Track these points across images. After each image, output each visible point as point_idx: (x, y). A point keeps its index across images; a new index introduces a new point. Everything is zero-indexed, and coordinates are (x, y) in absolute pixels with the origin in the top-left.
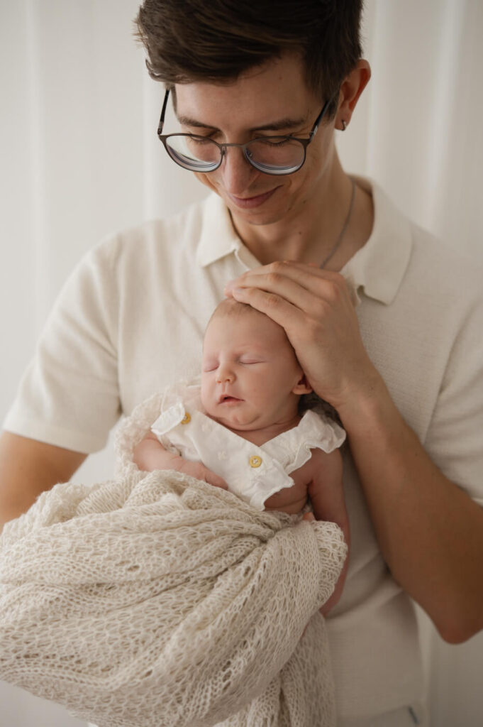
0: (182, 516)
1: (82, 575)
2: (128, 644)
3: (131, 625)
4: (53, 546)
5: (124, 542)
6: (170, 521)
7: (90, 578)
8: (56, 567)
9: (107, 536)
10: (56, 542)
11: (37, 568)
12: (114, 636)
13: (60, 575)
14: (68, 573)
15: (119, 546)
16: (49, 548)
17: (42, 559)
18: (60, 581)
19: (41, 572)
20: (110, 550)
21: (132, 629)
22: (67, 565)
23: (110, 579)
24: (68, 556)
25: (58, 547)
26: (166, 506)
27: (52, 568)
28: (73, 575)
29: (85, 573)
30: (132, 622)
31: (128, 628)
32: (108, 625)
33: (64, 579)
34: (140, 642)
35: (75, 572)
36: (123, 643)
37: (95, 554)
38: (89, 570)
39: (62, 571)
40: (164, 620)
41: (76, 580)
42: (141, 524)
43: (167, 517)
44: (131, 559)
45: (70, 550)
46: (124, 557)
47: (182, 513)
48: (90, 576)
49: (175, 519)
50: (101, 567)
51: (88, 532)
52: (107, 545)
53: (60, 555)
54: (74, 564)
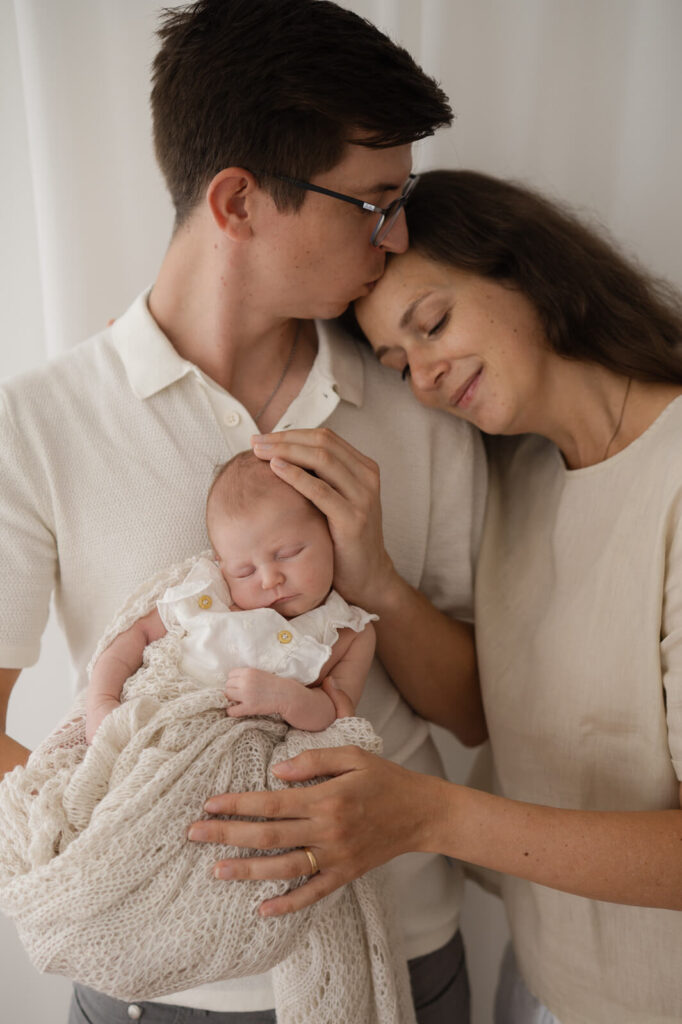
0: (172, 768)
1: (110, 895)
2: (202, 937)
3: (193, 917)
4: (62, 882)
5: (135, 836)
6: (162, 780)
7: (120, 892)
8: (77, 902)
9: (115, 840)
10: (62, 876)
11: (58, 911)
12: (183, 938)
13: (87, 907)
14: (94, 901)
15: (132, 842)
16: (57, 885)
17: (57, 900)
18: (90, 914)
19: (64, 914)
20: (125, 852)
21: (196, 920)
22: (89, 895)
23: (140, 877)
24: (83, 885)
25: (68, 880)
26: (149, 765)
27: (74, 906)
28: (101, 900)
29: (112, 891)
30: (192, 914)
31: (193, 921)
32: (171, 930)
33: (92, 910)
34: (212, 929)
35: (102, 896)
36: (196, 939)
37: (111, 865)
38: (115, 885)
39: (86, 904)
40: (221, 893)
41: (106, 903)
42: (138, 804)
43: (157, 777)
44: (151, 845)
45: (82, 878)
46: (143, 849)
47: (170, 764)
48: (118, 890)
49: (166, 773)
50: (125, 874)
51: (92, 849)
52: (119, 850)
53: (74, 888)
54: (96, 890)
